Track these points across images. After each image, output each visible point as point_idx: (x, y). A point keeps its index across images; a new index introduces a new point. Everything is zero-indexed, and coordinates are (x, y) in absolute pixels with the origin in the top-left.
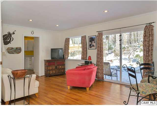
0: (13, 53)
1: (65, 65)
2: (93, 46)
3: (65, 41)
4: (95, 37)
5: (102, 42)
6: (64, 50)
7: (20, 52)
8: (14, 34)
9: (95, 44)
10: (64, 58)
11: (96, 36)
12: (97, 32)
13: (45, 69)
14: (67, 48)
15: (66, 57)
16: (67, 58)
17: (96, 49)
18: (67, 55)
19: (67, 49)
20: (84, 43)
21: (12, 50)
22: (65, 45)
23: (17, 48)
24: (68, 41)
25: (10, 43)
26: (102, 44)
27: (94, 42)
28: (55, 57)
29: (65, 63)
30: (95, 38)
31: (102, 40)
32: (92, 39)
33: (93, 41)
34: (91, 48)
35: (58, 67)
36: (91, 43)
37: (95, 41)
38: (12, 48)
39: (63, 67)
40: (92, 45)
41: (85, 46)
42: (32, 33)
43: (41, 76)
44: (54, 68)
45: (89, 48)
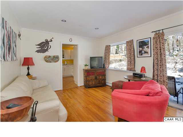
0: (51, 62)
1: (105, 75)
2: (146, 52)
3: (105, 49)
4: (149, 40)
5: (163, 45)
6: (104, 58)
7: (58, 61)
8: (52, 42)
9: (149, 50)
10: (104, 68)
11: (151, 38)
12: (153, 32)
13: (84, 79)
14: (108, 56)
15: (106, 66)
16: (108, 68)
17: (151, 56)
18: (108, 64)
19: (108, 58)
20: (130, 50)
21: (49, 59)
22: (105, 53)
23: (54, 57)
24: (108, 49)
25: (48, 51)
26: (164, 49)
27: (148, 47)
28: (95, 67)
29: (105, 73)
30: (149, 42)
31: (163, 43)
32: (143, 44)
33: (145, 46)
34: (141, 55)
35: (98, 77)
36: (141, 49)
37: (150, 45)
38: (50, 57)
39: (103, 78)
40: (143, 52)
41: (133, 53)
42: (71, 40)
43: (80, 86)
44: (94, 79)
45: (138, 56)
